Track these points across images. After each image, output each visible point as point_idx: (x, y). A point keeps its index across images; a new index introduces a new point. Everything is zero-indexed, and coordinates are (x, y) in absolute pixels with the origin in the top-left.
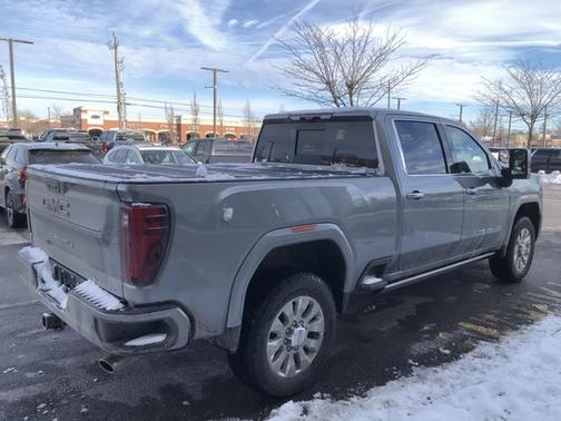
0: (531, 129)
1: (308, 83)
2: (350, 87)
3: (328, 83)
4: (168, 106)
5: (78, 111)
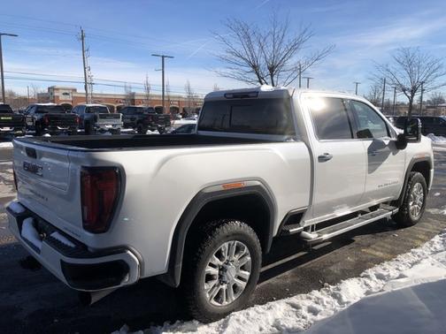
0: (411, 101)
1: (237, 67)
2: (272, 69)
3: (254, 67)
5: (52, 89)
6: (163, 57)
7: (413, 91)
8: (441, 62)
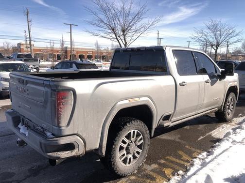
0: (216, 52)
1: (104, 29)
2: (123, 31)
3: (113, 30)
4: (52, 41)
5: (19, 44)
6: (71, 25)
7: (218, 46)
8: (234, 29)
